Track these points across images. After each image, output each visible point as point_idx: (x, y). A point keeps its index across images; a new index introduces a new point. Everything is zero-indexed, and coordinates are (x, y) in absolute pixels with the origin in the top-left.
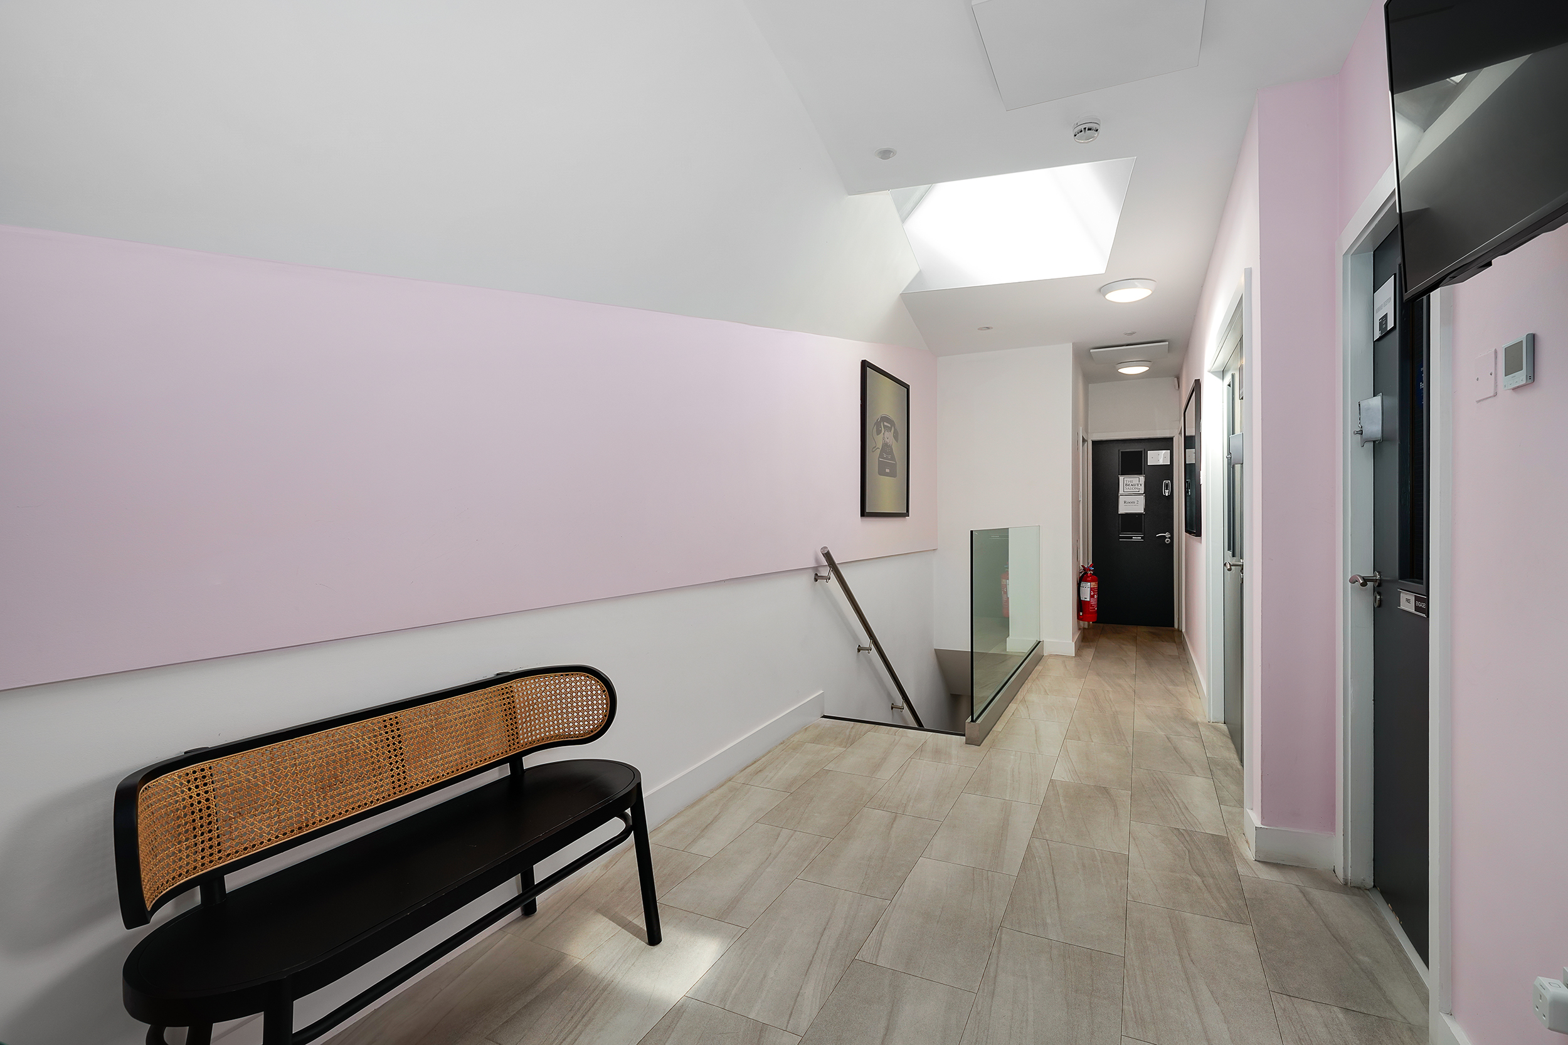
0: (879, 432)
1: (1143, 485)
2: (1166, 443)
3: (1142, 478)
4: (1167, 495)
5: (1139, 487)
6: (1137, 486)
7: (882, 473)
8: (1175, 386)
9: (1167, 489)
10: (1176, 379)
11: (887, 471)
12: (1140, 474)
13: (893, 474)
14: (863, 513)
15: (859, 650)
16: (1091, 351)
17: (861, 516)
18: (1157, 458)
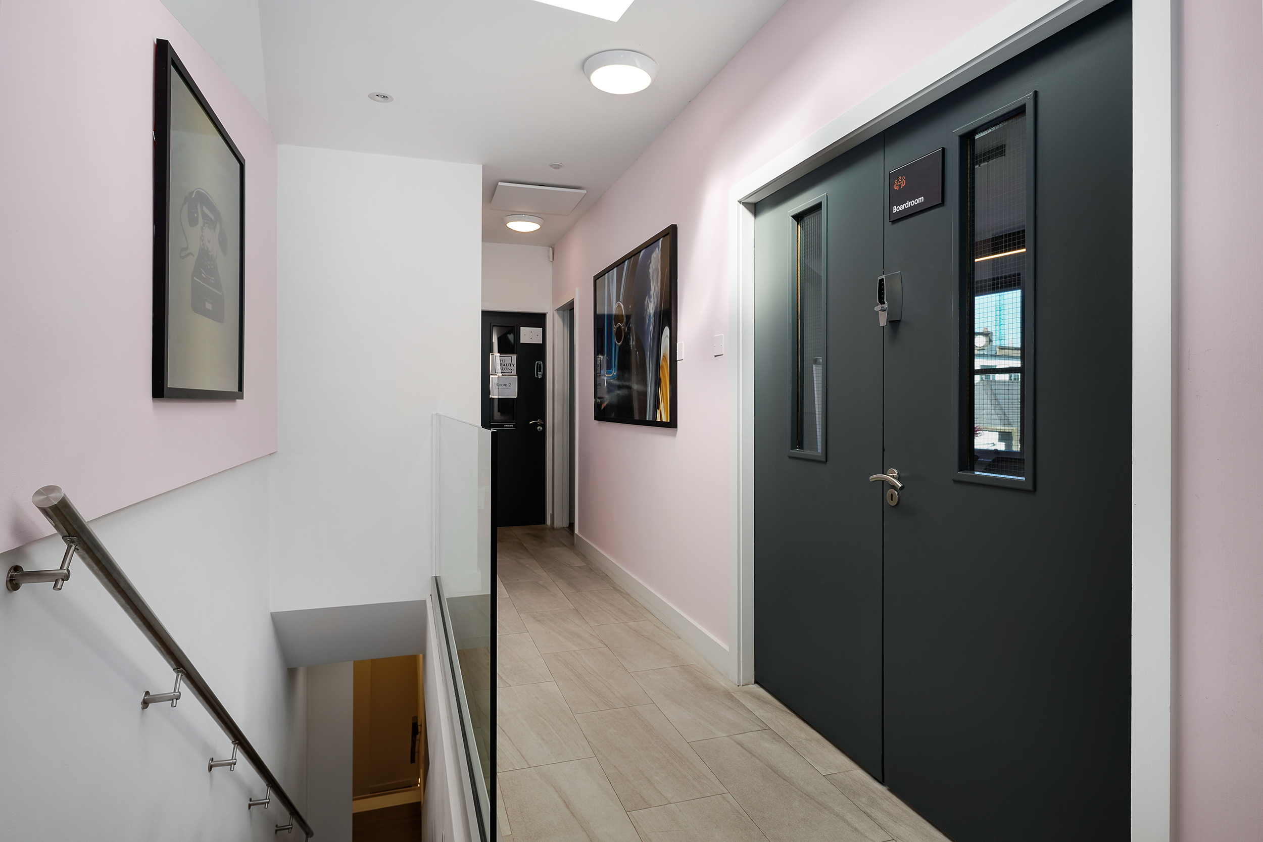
0: (193, 222)
1: (515, 365)
2: (538, 320)
3: (514, 357)
4: (539, 378)
5: (512, 367)
6: (509, 367)
7: (198, 308)
8: (549, 257)
9: (540, 371)
10: (551, 248)
11: (209, 306)
12: (513, 353)
13: (216, 316)
14: (160, 390)
15: (145, 704)
16: (500, 184)
17: (154, 396)
18: (529, 335)
